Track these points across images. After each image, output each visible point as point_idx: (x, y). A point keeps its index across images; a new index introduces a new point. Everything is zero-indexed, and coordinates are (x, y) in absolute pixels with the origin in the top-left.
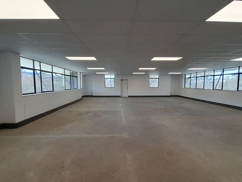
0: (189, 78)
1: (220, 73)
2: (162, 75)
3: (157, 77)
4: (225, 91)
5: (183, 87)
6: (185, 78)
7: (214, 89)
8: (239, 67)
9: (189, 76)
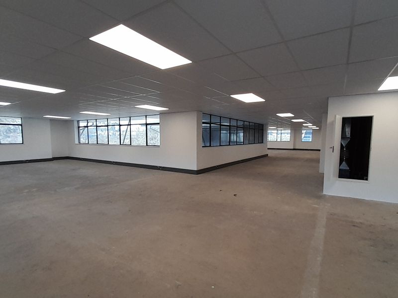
0: (84, 127)
1: (127, 122)
2: (30, 118)
3: (19, 121)
4: (134, 146)
5: (77, 142)
6: (79, 127)
7: (122, 144)
8: (146, 116)
9: (85, 124)
